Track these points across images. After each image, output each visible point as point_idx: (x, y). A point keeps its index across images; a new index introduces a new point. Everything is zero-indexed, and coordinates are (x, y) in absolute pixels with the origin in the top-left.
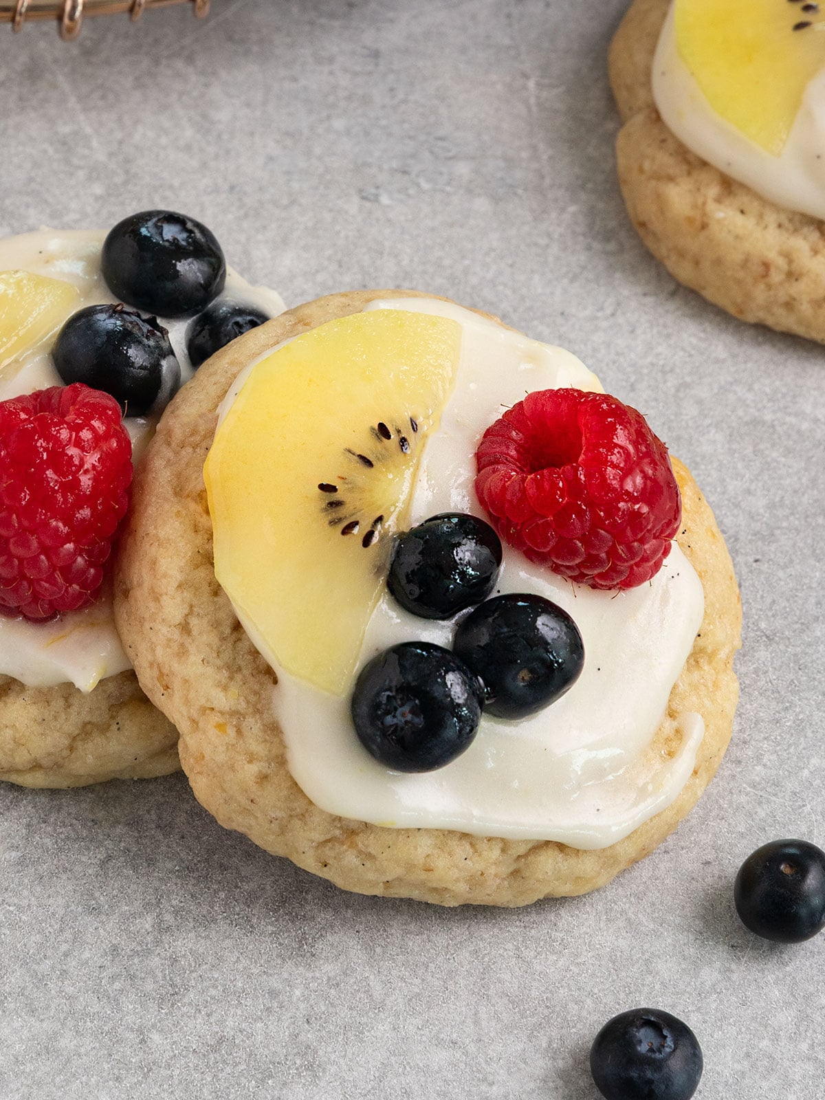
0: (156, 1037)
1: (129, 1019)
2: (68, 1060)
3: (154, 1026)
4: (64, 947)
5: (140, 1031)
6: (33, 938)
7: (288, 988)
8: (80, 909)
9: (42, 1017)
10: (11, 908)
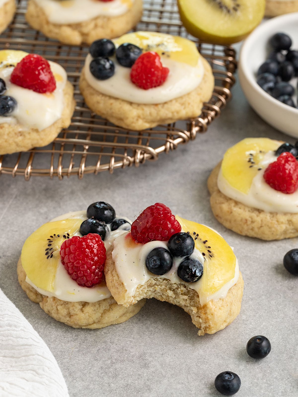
0: (112, 385)
1: (106, 381)
2: (92, 390)
3: (112, 382)
4: (90, 367)
5: (109, 383)
6: (82, 366)
7: (143, 374)
8: (93, 360)
9: (85, 382)
10: (77, 360)
